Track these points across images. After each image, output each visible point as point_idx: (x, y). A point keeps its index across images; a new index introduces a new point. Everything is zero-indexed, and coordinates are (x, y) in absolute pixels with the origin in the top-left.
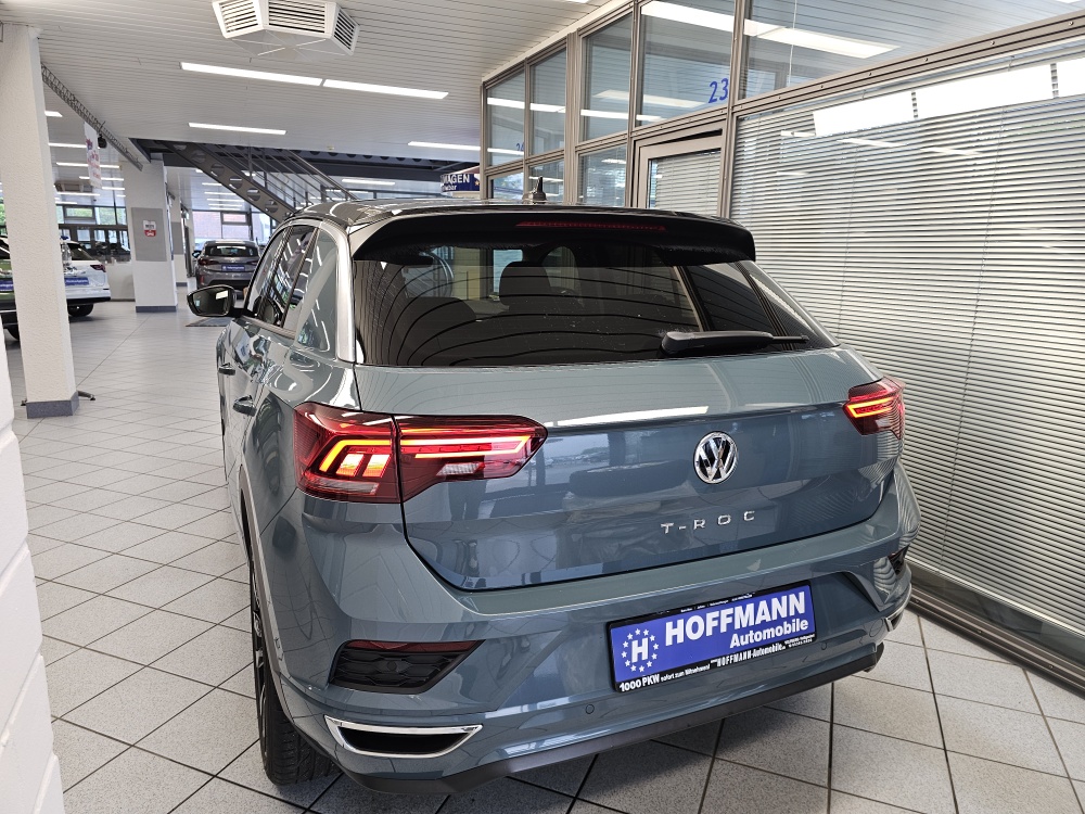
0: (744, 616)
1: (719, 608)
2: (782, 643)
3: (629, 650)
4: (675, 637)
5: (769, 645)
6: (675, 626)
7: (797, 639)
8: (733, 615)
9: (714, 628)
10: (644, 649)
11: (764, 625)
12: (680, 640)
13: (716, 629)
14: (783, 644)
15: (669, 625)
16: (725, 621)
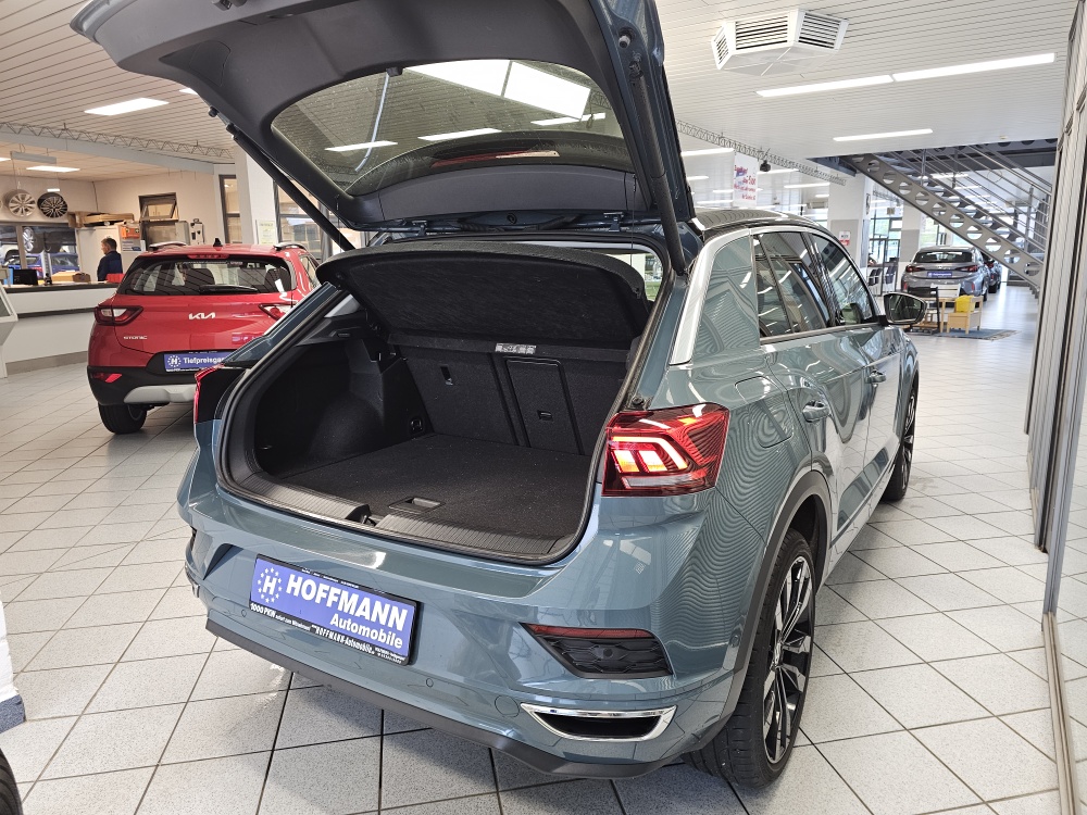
0: (349, 601)
1: (332, 584)
2: (373, 646)
3: (263, 580)
4: (293, 589)
5: (361, 642)
6: (296, 580)
7: (387, 652)
8: (339, 596)
9: (322, 598)
10: (272, 586)
11: (361, 621)
12: (296, 593)
13: (324, 600)
14: (373, 649)
15: (292, 577)
16: (332, 598)
